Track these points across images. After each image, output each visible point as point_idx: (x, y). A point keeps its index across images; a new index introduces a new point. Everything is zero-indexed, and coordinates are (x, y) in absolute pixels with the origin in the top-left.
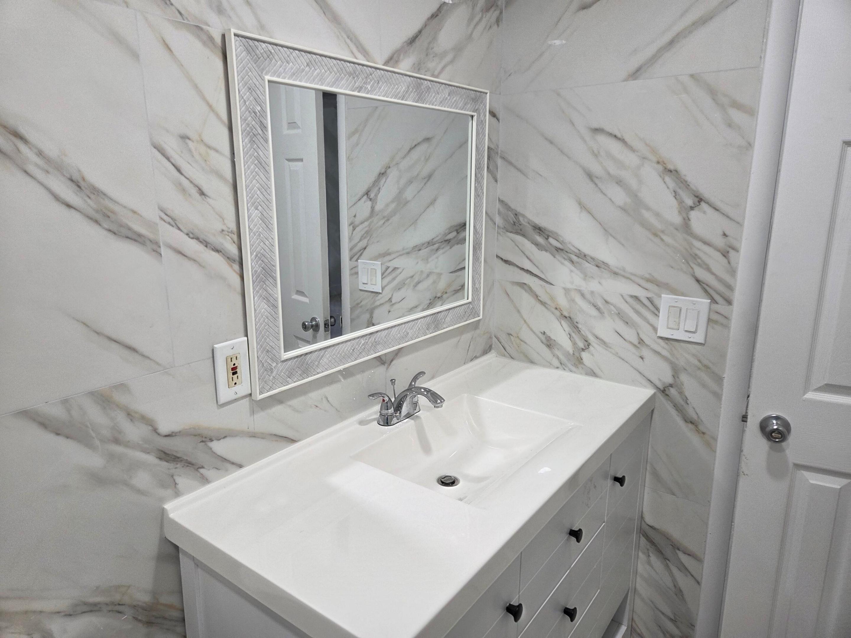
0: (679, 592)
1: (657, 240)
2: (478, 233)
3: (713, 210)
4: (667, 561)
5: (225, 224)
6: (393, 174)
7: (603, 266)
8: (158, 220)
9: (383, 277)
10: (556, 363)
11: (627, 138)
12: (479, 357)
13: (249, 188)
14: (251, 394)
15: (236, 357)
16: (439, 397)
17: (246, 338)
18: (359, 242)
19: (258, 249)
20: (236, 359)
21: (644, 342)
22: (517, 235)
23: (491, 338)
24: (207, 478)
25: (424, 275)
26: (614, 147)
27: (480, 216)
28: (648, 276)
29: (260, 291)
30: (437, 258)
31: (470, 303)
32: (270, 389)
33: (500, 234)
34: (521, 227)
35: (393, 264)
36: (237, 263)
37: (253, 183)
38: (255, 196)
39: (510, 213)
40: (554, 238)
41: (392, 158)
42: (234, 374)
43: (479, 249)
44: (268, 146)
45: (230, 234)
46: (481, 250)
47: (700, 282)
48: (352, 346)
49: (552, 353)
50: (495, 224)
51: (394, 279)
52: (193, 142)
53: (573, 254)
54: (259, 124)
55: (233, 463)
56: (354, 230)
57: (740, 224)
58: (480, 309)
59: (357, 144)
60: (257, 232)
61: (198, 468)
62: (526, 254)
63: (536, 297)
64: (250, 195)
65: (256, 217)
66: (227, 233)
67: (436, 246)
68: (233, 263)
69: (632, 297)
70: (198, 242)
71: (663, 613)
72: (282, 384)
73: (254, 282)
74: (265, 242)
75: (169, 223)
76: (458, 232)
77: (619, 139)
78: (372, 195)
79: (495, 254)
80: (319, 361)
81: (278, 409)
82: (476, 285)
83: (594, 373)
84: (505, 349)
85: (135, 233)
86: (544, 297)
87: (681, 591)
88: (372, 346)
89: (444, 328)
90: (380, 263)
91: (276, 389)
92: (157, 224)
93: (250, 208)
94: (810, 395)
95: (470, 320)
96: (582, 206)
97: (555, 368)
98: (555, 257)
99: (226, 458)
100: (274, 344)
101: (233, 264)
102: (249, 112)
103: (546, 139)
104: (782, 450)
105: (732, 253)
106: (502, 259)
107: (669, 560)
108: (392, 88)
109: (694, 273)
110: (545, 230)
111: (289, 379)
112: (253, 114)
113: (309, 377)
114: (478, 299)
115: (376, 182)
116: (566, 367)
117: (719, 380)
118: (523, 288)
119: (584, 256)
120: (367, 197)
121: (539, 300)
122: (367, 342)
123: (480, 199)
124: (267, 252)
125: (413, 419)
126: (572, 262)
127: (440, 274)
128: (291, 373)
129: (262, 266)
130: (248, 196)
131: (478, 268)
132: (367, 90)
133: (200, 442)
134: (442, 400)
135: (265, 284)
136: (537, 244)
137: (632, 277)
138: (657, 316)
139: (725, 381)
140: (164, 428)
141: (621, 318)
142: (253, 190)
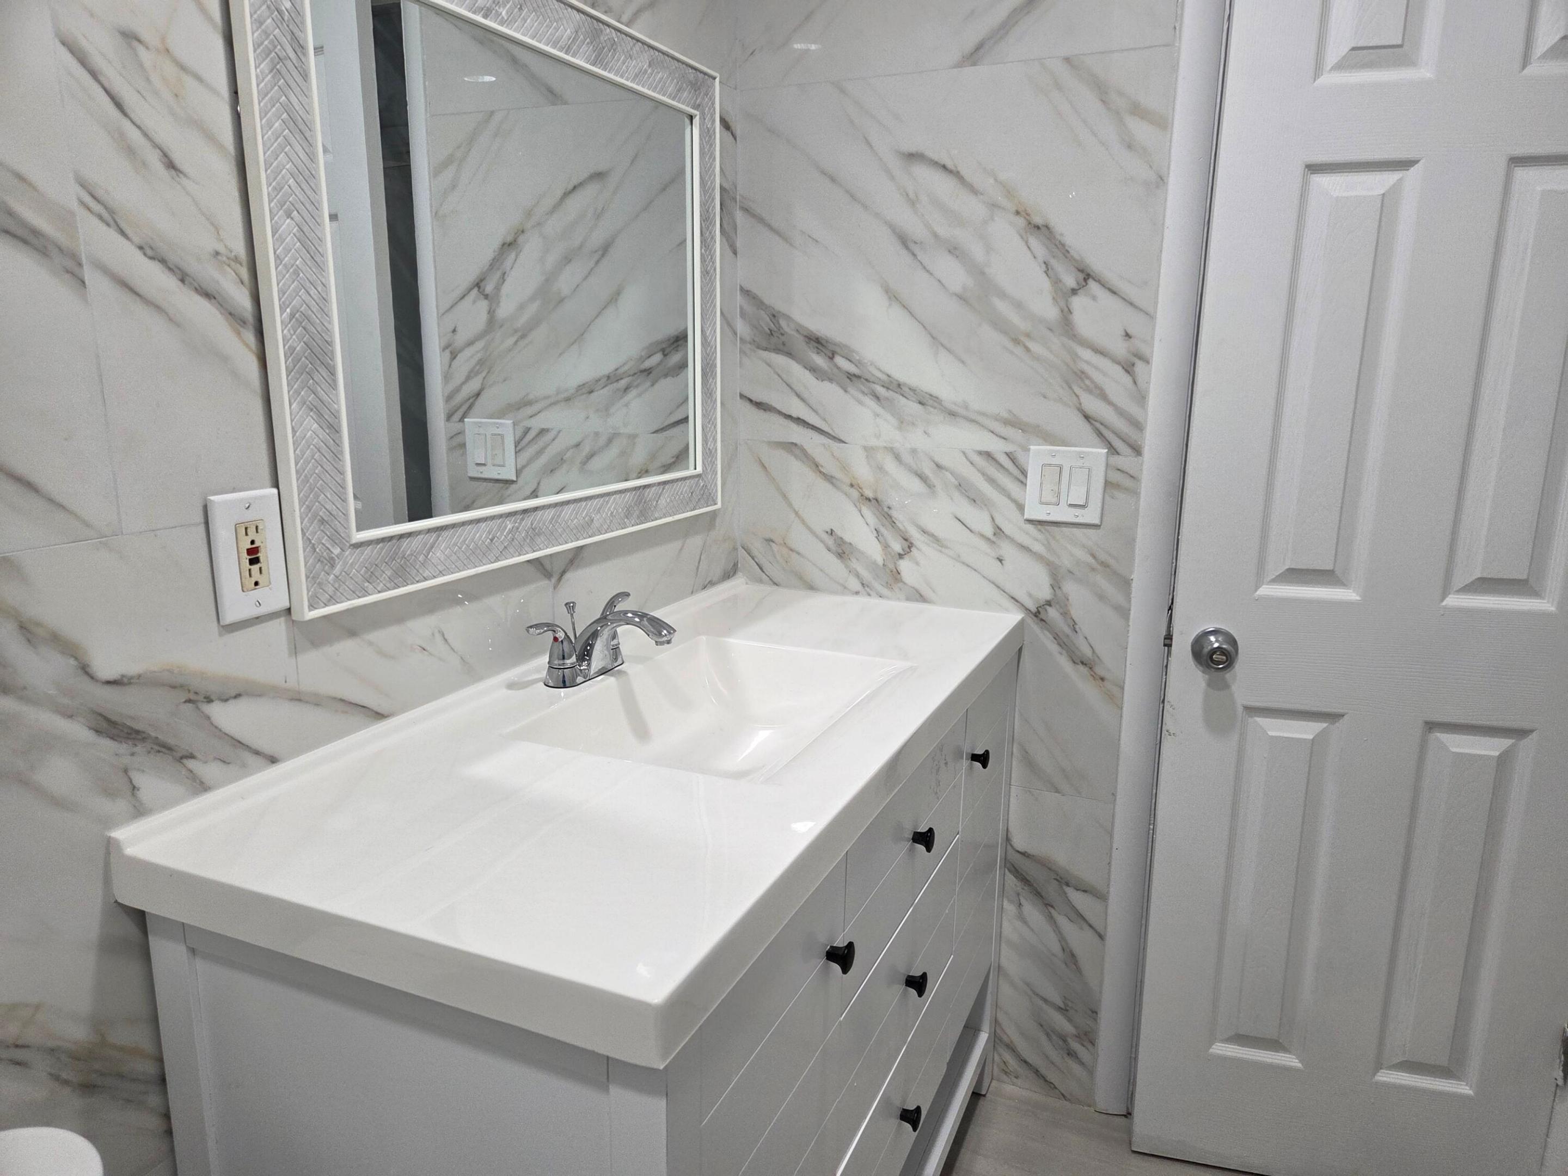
0: (1071, 958)
1: (1019, 351)
2: (709, 343)
3: (1108, 293)
4: (1049, 908)
5: (221, 240)
6: (531, 246)
7: (931, 402)
8: (74, 206)
9: (518, 449)
10: (854, 584)
11: (964, 172)
12: (717, 584)
13: (272, 168)
14: (289, 610)
15: (257, 527)
16: (664, 625)
17: (275, 491)
18: (464, 383)
19: (295, 301)
20: (257, 532)
21: (1003, 532)
22: (778, 353)
23: (735, 549)
24: (203, 780)
25: (602, 440)
26: (942, 185)
27: (711, 313)
28: (1005, 414)
29: (302, 393)
30: (626, 405)
31: (699, 476)
32: (329, 601)
33: (745, 353)
34: (783, 338)
35: (537, 424)
36: (251, 328)
37: (279, 159)
38: (285, 188)
39: (762, 312)
40: (843, 357)
41: (529, 214)
42: (254, 561)
43: (711, 375)
44: (309, 88)
45: (233, 264)
46: (714, 377)
47: (1090, 420)
48: (489, 533)
49: (847, 567)
50: (736, 334)
51: (540, 452)
52: (147, 48)
53: (878, 384)
54: (289, 38)
55: (257, 753)
56: (455, 358)
57: (1150, 316)
58: (716, 491)
59: (454, 187)
60: (292, 266)
61: (181, 758)
62: (795, 389)
63: (816, 466)
64: (274, 184)
65: (289, 234)
66: (227, 261)
67: (623, 383)
68: (242, 326)
69: (981, 454)
70: (164, 269)
71: (1045, 1001)
72: (354, 592)
73: (289, 372)
74: (309, 290)
75: (100, 217)
76: (666, 353)
77: (951, 172)
78: (489, 288)
79: (738, 392)
80: (426, 555)
81: (346, 648)
82: (709, 443)
83: (921, 596)
84: (761, 569)
85: (24, 224)
86: (830, 466)
87: (1073, 955)
88: (527, 536)
89: (656, 519)
90: (512, 421)
91: (342, 602)
92: (72, 214)
93: (275, 211)
94: (1266, 590)
95: (700, 508)
96: (893, 296)
97: (853, 594)
98: (846, 391)
99: (241, 740)
100: (334, 507)
101: (241, 329)
102: (268, 7)
103: (824, 173)
104: (1226, 686)
105: (1140, 367)
106: (751, 401)
107: (1052, 906)
108: (547, 26)
109: (1080, 404)
110: (827, 342)
111: (366, 584)
112: (276, 12)
113: (408, 584)
114: (714, 471)
115: (496, 262)
116: (871, 590)
117: (1125, 584)
118: (791, 452)
119: (898, 387)
120: (478, 291)
121: (820, 472)
122: (518, 528)
123: (710, 279)
124: (314, 310)
125: (612, 675)
126: (877, 398)
127: (633, 437)
128: (372, 572)
129: (305, 339)
130: (271, 184)
131: (711, 410)
132: (500, 17)
133: (185, 702)
134: (671, 630)
135: (313, 379)
136: (813, 369)
137: (980, 419)
138: (1024, 484)
139: (1134, 585)
140: (105, 667)
141: (963, 493)
142: (280, 176)
